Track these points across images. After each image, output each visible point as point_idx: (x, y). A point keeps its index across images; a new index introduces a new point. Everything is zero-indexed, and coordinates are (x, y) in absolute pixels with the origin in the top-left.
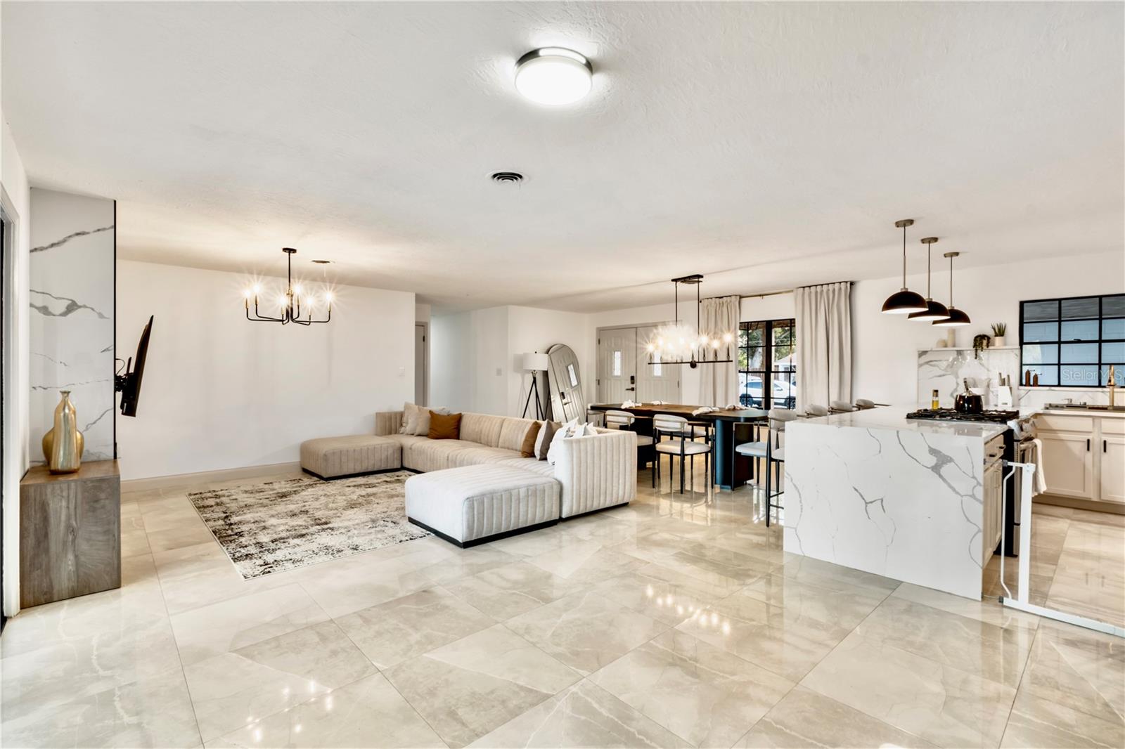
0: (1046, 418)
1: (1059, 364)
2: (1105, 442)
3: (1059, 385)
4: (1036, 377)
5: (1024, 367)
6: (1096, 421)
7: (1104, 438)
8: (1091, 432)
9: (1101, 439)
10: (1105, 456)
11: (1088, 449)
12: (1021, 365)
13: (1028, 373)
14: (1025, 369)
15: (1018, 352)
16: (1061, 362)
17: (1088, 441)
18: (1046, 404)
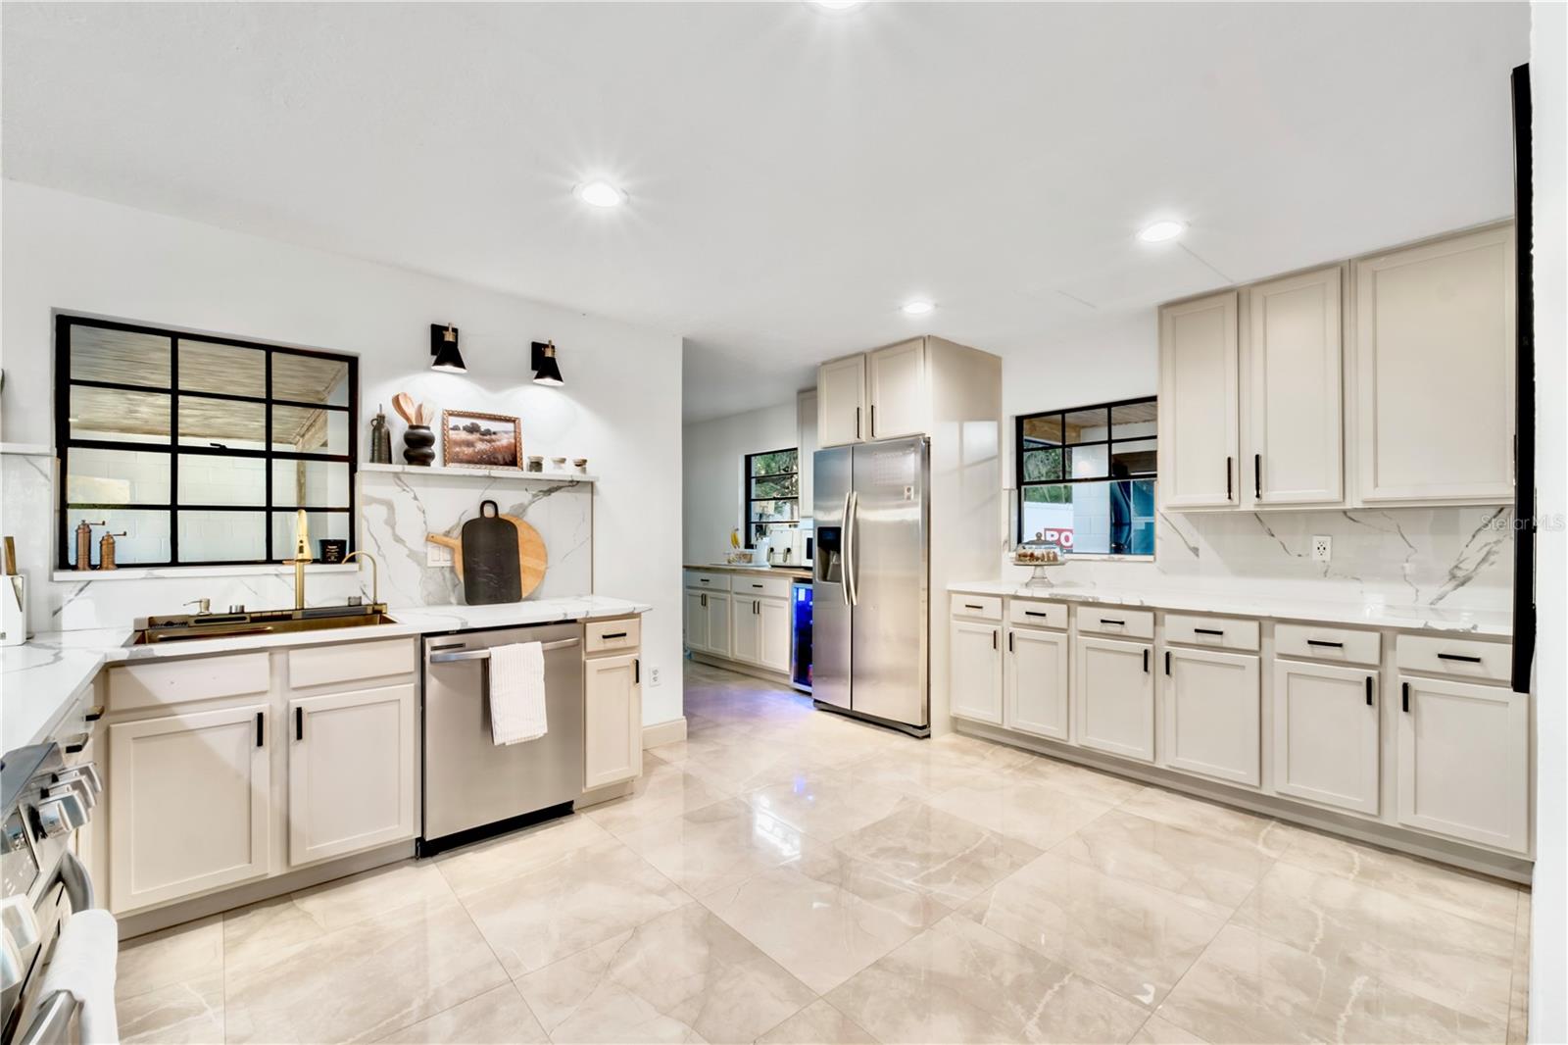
0: (140, 673)
1: (174, 508)
2: (299, 711)
3: (174, 562)
4: (108, 543)
5: (70, 512)
6: (279, 658)
7: (296, 703)
8: (264, 693)
9: (288, 705)
10: (299, 750)
11: (260, 743)
12: (63, 507)
13: (86, 529)
14: (74, 518)
15: (50, 465)
16: (180, 502)
17: (260, 716)
18: (137, 621)
